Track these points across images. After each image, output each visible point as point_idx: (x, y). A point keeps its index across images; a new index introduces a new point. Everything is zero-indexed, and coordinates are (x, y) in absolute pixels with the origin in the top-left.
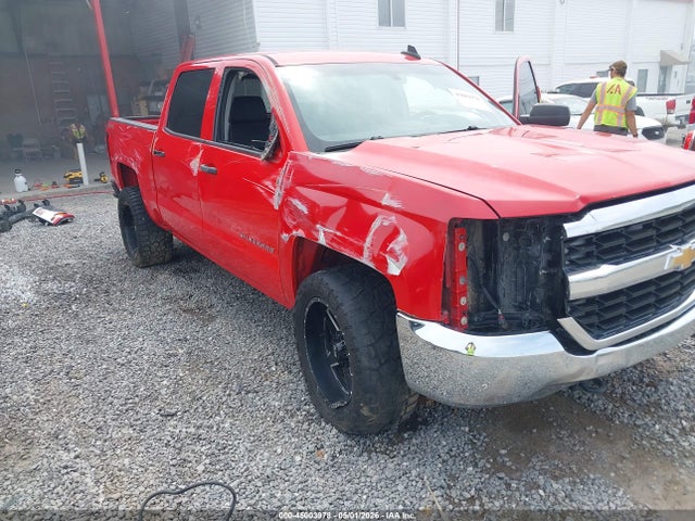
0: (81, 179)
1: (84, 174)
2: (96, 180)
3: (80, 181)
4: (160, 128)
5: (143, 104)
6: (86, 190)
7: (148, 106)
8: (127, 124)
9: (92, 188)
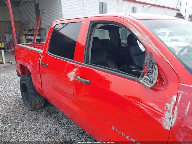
0: (3, 62)
1: (4, 61)
2: (8, 62)
3: (3, 63)
4: (44, 52)
5: (24, 37)
6: (5, 66)
7: (25, 37)
8: (25, 48)
9: (7, 66)
